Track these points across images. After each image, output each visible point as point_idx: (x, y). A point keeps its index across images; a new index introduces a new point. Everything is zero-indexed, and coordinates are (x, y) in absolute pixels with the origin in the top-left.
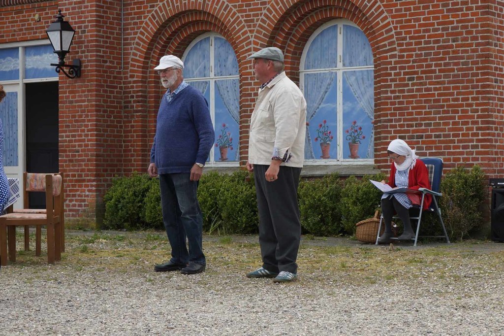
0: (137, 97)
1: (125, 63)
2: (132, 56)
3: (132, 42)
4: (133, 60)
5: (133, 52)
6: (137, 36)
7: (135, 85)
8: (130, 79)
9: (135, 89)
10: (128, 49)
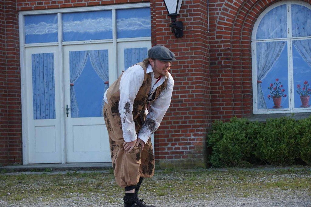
0: (225, 54)
1: (211, 26)
2: (218, 20)
3: (219, 8)
4: (219, 23)
5: (220, 17)
6: (224, 3)
7: (222, 44)
8: (217, 40)
9: (223, 48)
10: (214, 14)
